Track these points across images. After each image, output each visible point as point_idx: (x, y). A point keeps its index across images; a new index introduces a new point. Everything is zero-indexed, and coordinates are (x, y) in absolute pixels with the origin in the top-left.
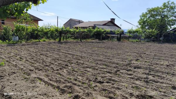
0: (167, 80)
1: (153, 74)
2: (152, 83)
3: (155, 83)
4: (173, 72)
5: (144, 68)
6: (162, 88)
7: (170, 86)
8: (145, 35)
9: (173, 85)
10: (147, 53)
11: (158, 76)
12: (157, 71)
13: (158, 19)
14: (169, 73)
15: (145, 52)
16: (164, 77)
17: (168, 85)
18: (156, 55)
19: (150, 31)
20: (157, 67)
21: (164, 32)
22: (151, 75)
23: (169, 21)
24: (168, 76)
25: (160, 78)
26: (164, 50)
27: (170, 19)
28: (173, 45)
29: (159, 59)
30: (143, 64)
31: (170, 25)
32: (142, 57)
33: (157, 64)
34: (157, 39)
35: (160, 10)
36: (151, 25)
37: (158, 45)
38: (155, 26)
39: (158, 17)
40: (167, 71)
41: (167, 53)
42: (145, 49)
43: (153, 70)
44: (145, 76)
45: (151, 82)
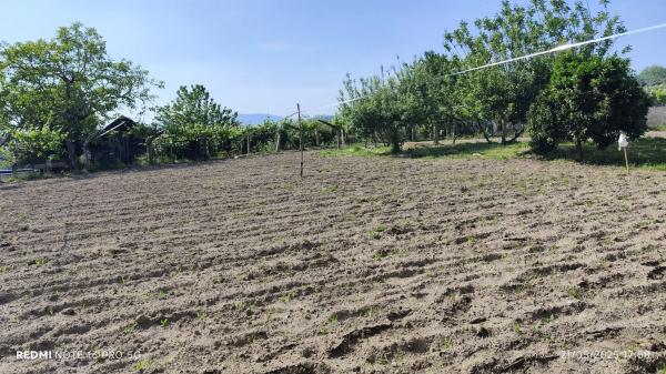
0: (117, 305)
1: (66, 305)
2: (67, 342)
3: (79, 337)
4: (137, 270)
5: (28, 292)
6: (105, 344)
7: (132, 321)
8: (16, 152)
9: (138, 317)
10: (31, 227)
11: (87, 303)
12: (80, 286)
13: (53, 85)
14: (123, 276)
15: (22, 225)
16: (107, 300)
17: (125, 324)
18: (71, 224)
19: (31, 133)
20: (80, 269)
21: (87, 135)
22: (56, 310)
23: (95, 94)
24: (120, 290)
25: (93, 308)
26: (99, 199)
27: (95, 87)
28: (125, 177)
29: (84, 237)
30: (22, 278)
31: (102, 109)
32: (13, 249)
33: (78, 259)
34: (67, 161)
35: (53, 52)
36: (30, 111)
37: (73, 183)
38: (46, 112)
39: (49, 81)
40: (114, 272)
41: (110, 206)
42: (25, 210)
43: (65, 289)
44: (36, 324)
45: (62, 337)
